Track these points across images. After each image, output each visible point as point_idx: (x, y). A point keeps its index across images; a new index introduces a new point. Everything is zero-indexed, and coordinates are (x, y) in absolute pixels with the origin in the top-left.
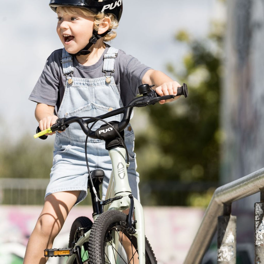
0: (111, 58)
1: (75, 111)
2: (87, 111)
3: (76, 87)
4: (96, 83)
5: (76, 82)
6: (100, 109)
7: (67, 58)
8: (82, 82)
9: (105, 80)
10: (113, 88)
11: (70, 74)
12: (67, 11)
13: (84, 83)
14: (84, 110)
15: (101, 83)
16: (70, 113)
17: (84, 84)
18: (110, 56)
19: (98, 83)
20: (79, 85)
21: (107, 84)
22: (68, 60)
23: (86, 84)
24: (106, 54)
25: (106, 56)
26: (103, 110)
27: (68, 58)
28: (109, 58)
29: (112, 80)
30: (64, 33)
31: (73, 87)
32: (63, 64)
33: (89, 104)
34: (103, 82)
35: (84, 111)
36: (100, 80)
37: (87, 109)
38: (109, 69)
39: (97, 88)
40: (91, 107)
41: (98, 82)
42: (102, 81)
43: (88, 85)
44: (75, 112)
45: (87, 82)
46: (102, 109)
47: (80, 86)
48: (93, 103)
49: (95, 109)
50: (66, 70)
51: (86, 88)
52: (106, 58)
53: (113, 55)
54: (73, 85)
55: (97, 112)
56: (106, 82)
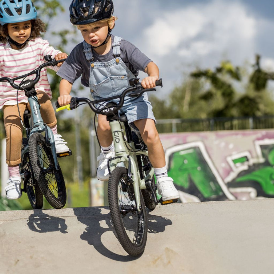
0: (117, 45)
3: (97, 68)
4: (110, 64)
5: (96, 65)
7: (87, 49)
8: (100, 65)
10: (122, 64)
13: (102, 65)
14: (106, 81)
15: (113, 63)
16: (97, 85)
17: (102, 66)
19: (111, 64)
20: (99, 67)
21: (117, 63)
22: (88, 50)
24: (113, 43)
25: (114, 44)
27: (88, 49)
28: (116, 46)
29: (120, 60)
31: (95, 68)
33: (109, 78)
34: (114, 62)
37: (108, 81)
38: (117, 54)
39: (112, 67)
40: (110, 79)
43: (105, 66)
44: (100, 84)
45: (104, 64)
46: (117, 78)
48: (111, 76)
49: (113, 80)
50: (88, 58)
51: (104, 68)
52: (114, 46)
53: (118, 44)
54: (95, 67)
55: (114, 81)
56: (116, 62)
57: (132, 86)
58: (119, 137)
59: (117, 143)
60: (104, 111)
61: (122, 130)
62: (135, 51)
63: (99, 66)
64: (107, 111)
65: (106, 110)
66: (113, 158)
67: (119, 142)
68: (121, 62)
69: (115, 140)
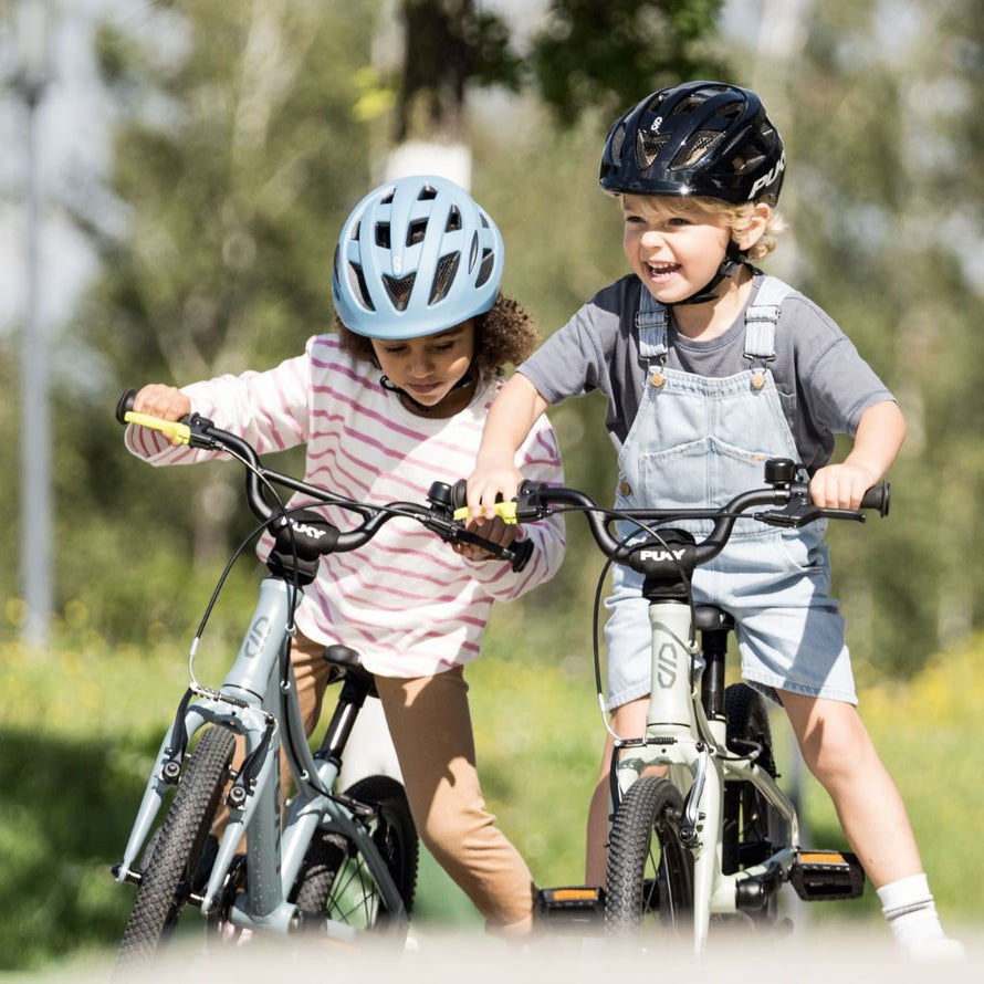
0: (765, 319)
1: (665, 452)
2: (695, 456)
3: (672, 394)
4: (725, 389)
5: (672, 381)
6: (730, 456)
7: (651, 312)
8: (688, 384)
9: (748, 380)
10: (769, 399)
11: (657, 360)
12: (659, 205)
13: (695, 386)
14: (690, 452)
15: (739, 389)
16: (652, 457)
17: (693, 390)
18: (761, 316)
19: (730, 390)
20: (680, 390)
21: (754, 389)
22: (654, 320)
23: (698, 389)
24: (752, 307)
25: (752, 313)
26: (739, 460)
27: (655, 314)
28: (758, 319)
29: (767, 379)
30: (652, 259)
31: (666, 393)
32: (640, 331)
33: (704, 440)
34: (744, 385)
35: (689, 456)
36: (736, 381)
37: (697, 451)
38: (761, 353)
39: (729, 401)
40: (707, 447)
41: (730, 387)
42: (740, 383)
43: (703, 391)
44: (664, 456)
45: (701, 386)
46: (735, 456)
47: (683, 392)
48: (714, 438)
49: (719, 454)
50: (647, 349)
51: (698, 402)
52: (753, 320)
53: (770, 313)
54: (665, 388)
55: (722, 462)
56: (752, 385)
57: (771, 486)
58: (674, 665)
59: (663, 686)
60: (644, 555)
61: (692, 645)
62: (833, 350)
63: (684, 387)
64: (656, 558)
65: (653, 554)
66: (640, 740)
67: (670, 686)
68: (771, 390)
69: (660, 675)
